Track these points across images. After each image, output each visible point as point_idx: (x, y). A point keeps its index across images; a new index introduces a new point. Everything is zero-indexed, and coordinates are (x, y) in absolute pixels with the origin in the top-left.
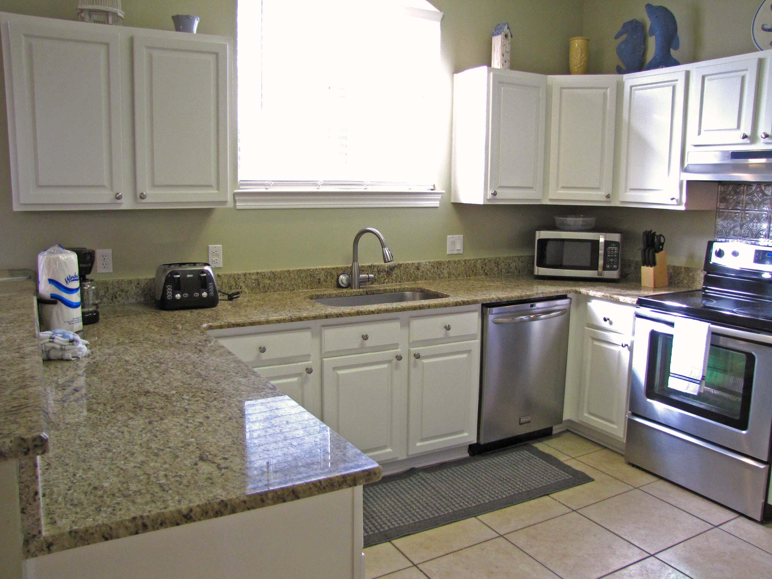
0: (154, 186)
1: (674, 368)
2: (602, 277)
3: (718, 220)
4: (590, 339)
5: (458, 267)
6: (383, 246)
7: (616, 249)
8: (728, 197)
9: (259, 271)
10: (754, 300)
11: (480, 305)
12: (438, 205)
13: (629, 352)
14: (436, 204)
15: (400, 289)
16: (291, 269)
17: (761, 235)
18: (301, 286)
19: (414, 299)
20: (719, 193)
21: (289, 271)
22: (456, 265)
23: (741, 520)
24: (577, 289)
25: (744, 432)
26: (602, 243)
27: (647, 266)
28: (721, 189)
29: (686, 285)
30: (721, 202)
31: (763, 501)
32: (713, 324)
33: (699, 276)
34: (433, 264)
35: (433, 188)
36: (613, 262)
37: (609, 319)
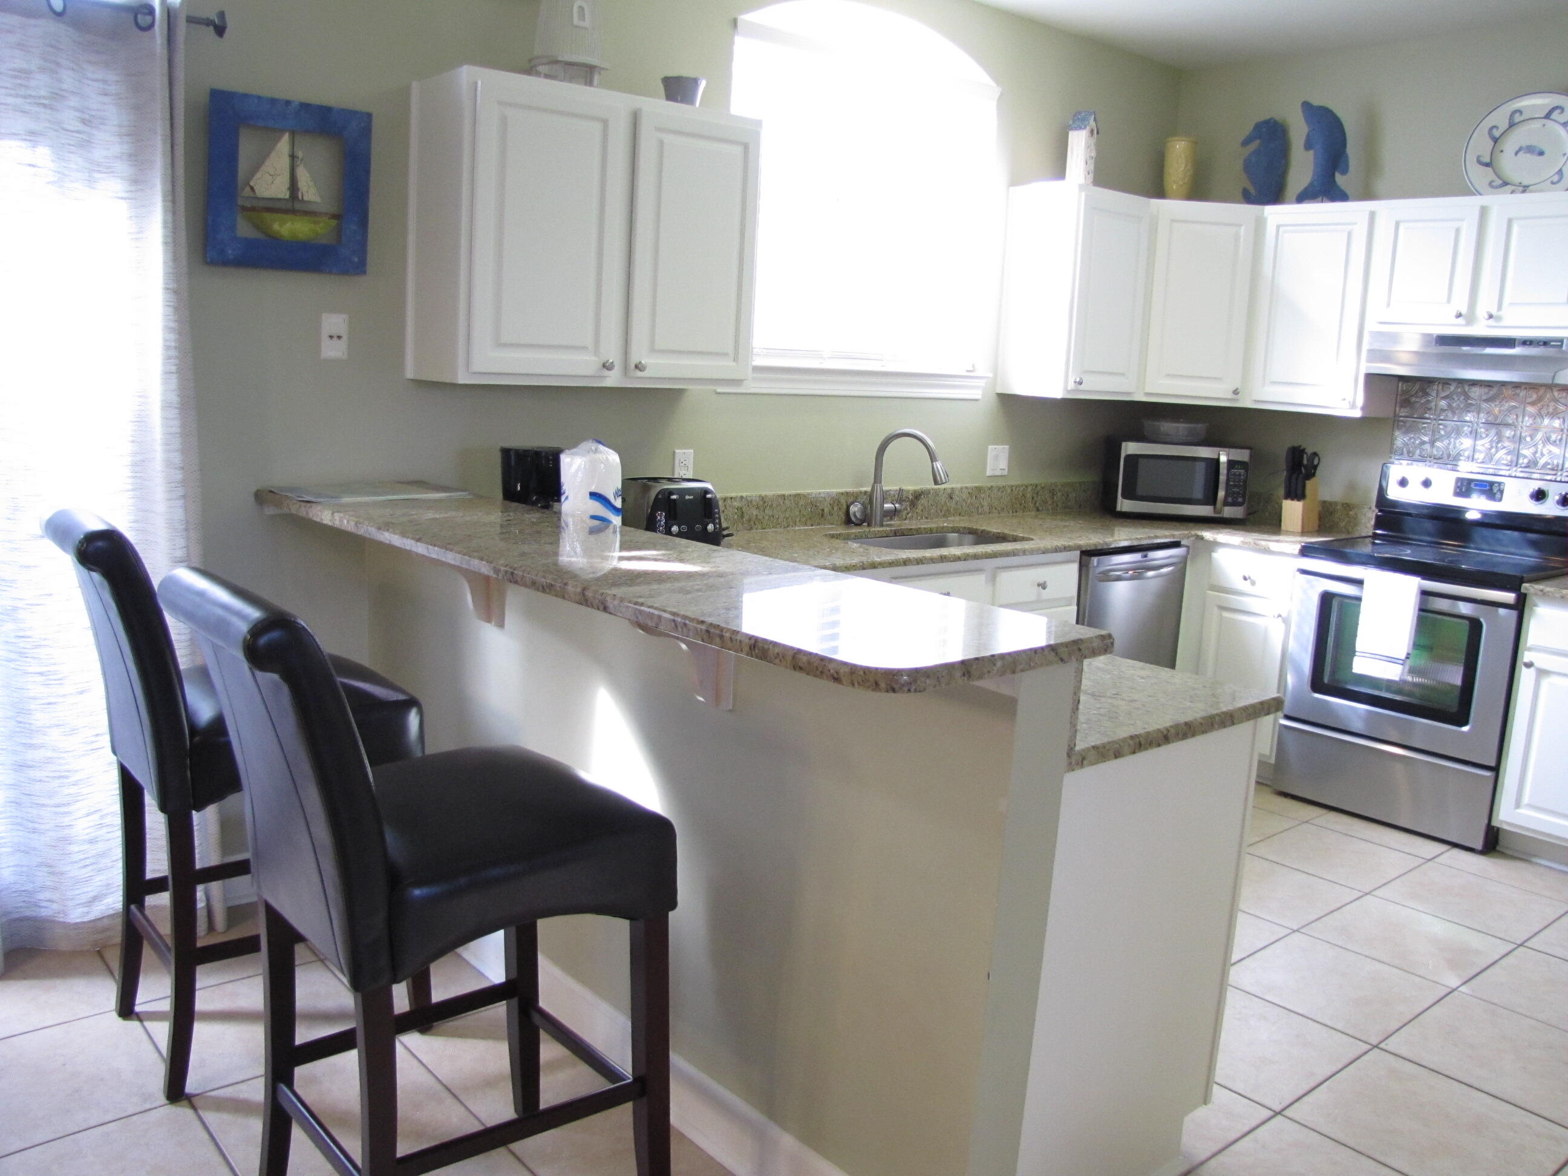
0: (653, 350)
1: (1360, 644)
2: (1220, 515)
3: (1397, 433)
4: (1216, 609)
5: (1002, 497)
6: (933, 458)
7: (1242, 474)
8: (1413, 399)
9: (744, 494)
10: (1456, 551)
11: (1078, 553)
12: (979, 397)
13: (1283, 626)
14: (977, 394)
15: (937, 528)
16: (787, 493)
17: (1461, 456)
18: (798, 520)
19: (960, 544)
20: (1399, 393)
21: (784, 495)
22: (999, 493)
23: (1456, 852)
24: (1200, 533)
25: (1465, 729)
26: (1224, 463)
27: (1292, 499)
28: (1402, 387)
29: (1344, 530)
30: (1401, 407)
31: (1486, 821)
32: (1424, 579)
33: (1365, 516)
34: (970, 491)
35: (972, 369)
36: (1238, 493)
37: (1250, 578)
